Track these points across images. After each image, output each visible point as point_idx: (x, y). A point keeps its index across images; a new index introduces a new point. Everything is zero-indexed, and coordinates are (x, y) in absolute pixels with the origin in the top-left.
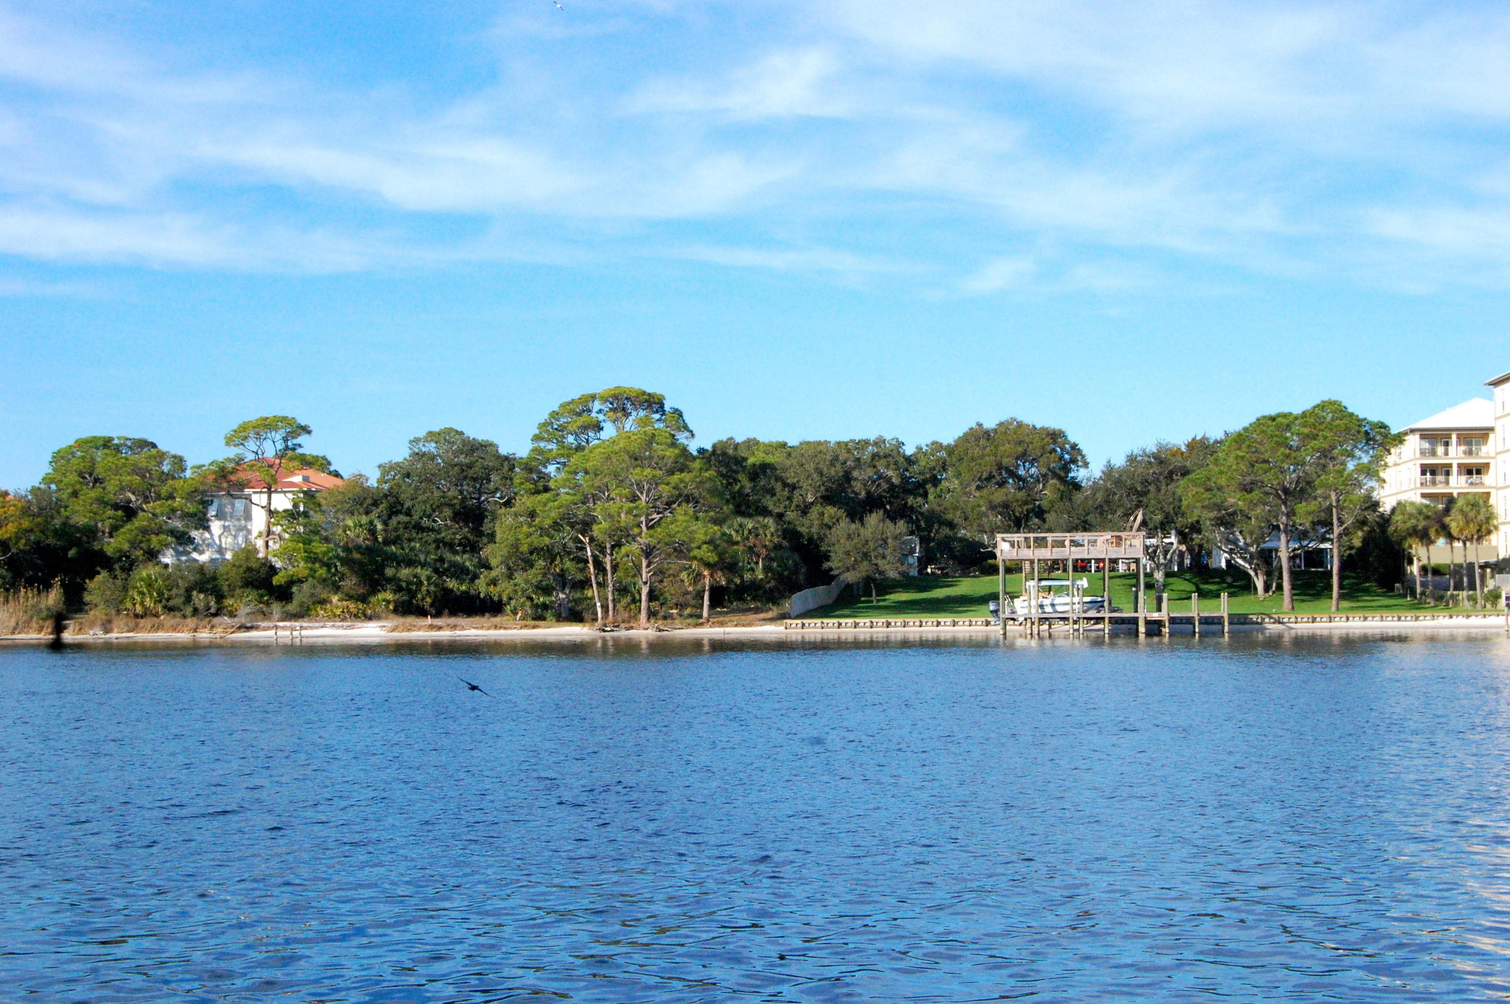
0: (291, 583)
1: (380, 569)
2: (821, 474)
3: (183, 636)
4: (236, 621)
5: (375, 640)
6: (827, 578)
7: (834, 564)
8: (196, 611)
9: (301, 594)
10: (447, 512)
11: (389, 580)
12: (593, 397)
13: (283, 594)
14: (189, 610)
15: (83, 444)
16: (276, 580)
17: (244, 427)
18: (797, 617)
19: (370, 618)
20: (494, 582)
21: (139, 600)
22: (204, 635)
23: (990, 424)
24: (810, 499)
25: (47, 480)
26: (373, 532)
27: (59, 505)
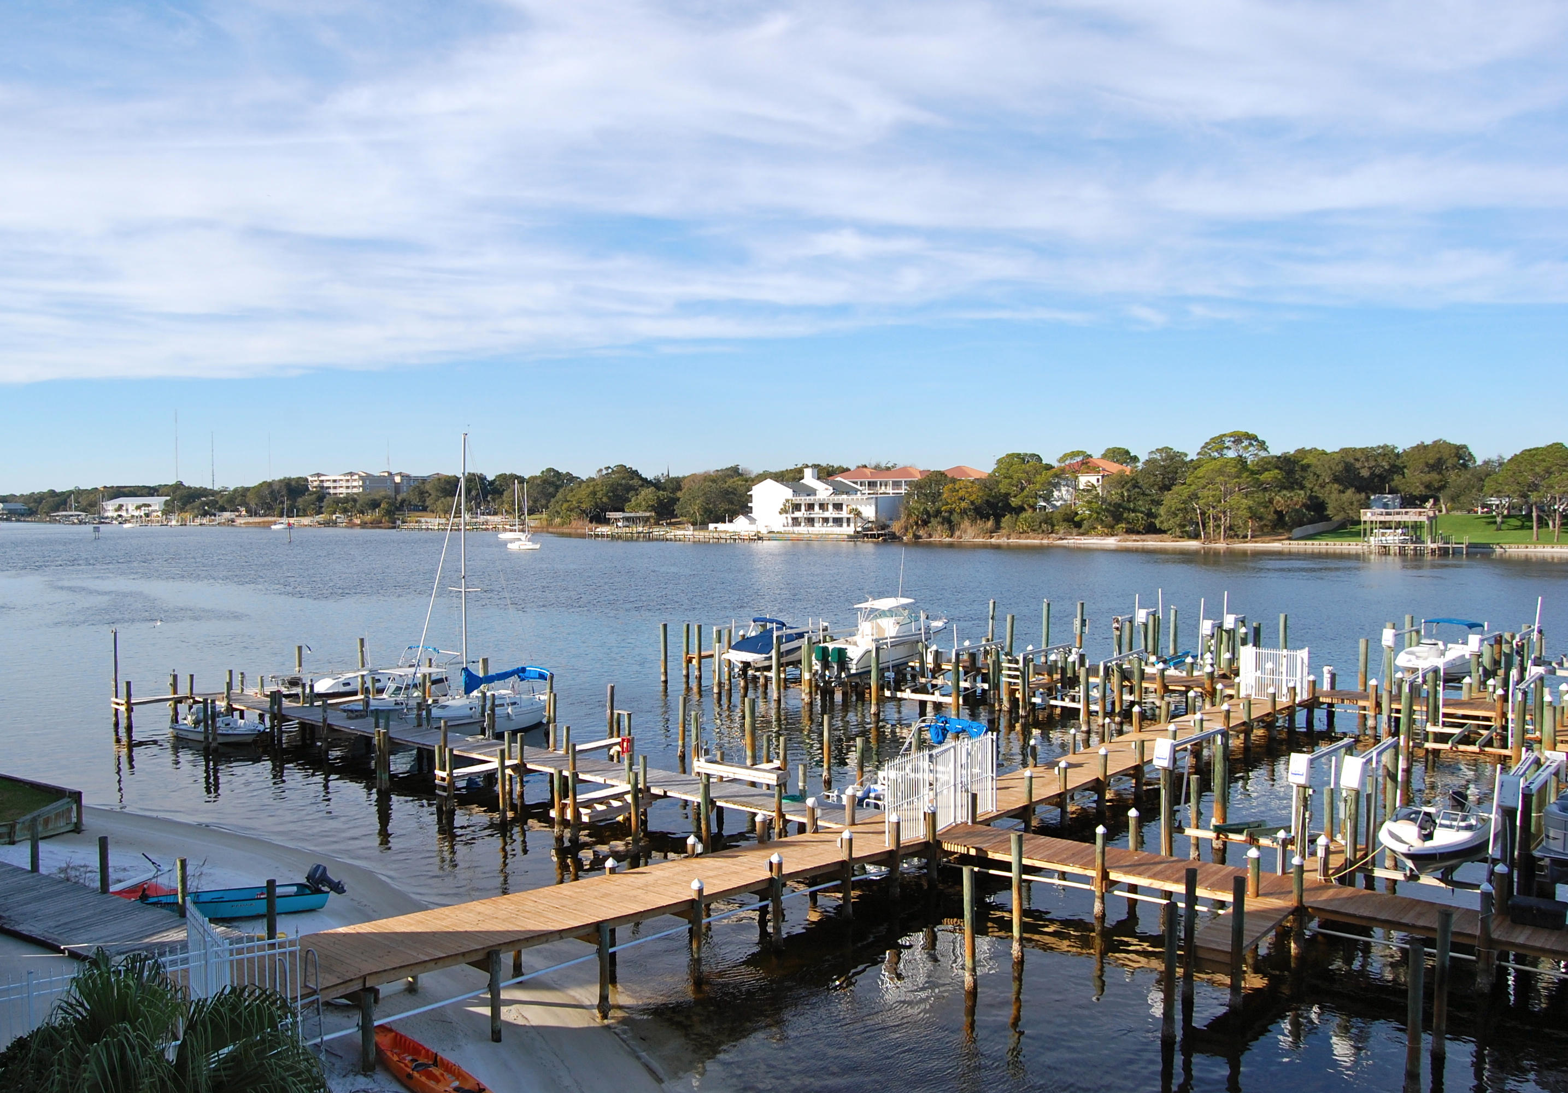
0: (1082, 520)
1: (1122, 514)
2: (1331, 469)
3: (1037, 542)
4: (1058, 536)
5: (1113, 547)
6: (1328, 519)
7: (1329, 512)
8: (1043, 531)
9: (1086, 524)
10: (1156, 487)
11: (1125, 519)
12: (1224, 435)
13: (1078, 525)
14: (1040, 531)
15: (1008, 456)
16: (1077, 519)
17: (1065, 455)
18: (1295, 540)
19: (1113, 535)
20: (1162, 522)
21: (1022, 526)
22: (1045, 542)
23: (1428, 442)
24: (1327, 481)
25: (994, 471)
26: (1123, 496)
27: (998, 482)
